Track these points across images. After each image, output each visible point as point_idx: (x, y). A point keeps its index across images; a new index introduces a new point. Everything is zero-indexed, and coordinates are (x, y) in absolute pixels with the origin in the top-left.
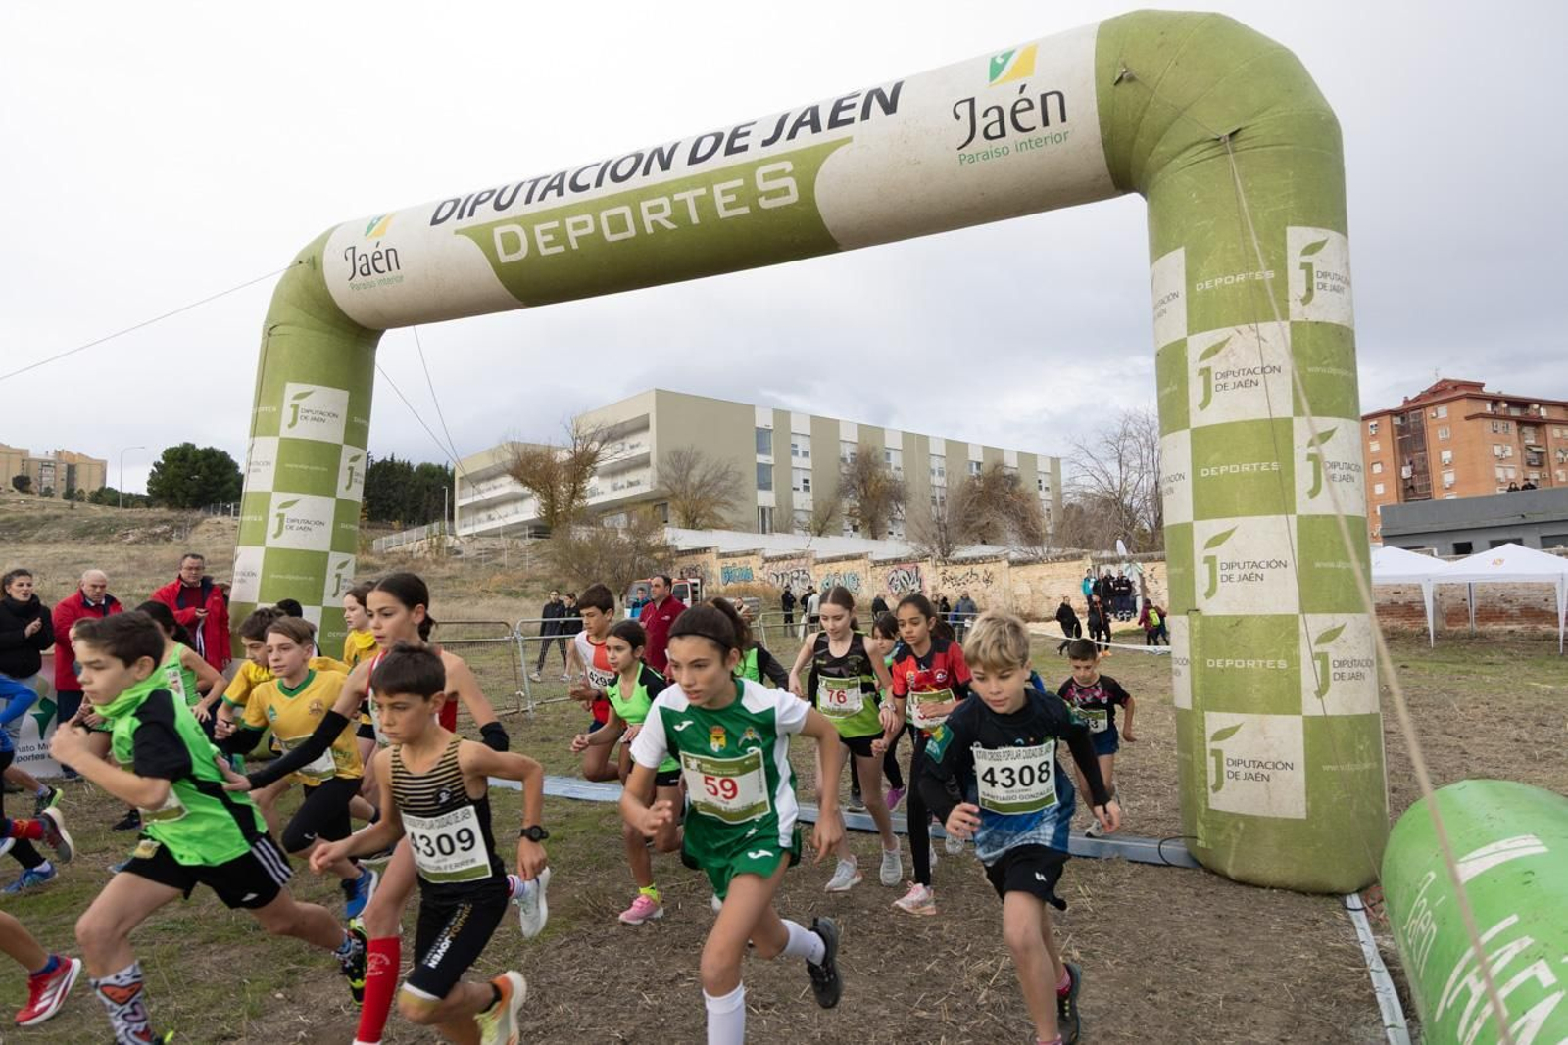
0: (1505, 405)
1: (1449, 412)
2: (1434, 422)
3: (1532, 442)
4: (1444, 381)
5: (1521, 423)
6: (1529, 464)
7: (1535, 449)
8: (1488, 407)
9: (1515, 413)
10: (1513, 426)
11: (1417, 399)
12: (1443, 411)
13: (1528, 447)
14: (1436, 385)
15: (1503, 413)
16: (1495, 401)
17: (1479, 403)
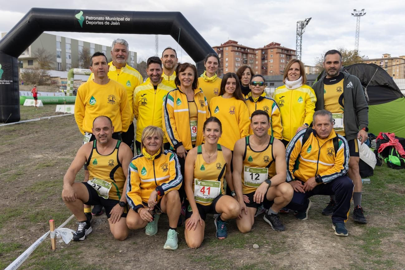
0: (240, 48)
1: (228, 49)
2: (225, 51)
3: (245, 57)
4: (230, 41)
5: (243, 53)
6: (244, 63)
7: (245, 59)
8: (236, 48)
9: (243, 50)
10: (241, 54)
11: (224, 44)
12: (227, 48)
13: (244, 59)
14: (228, 41)
15: (239, 51)
16: (238, 47)
17: (234, 47)
